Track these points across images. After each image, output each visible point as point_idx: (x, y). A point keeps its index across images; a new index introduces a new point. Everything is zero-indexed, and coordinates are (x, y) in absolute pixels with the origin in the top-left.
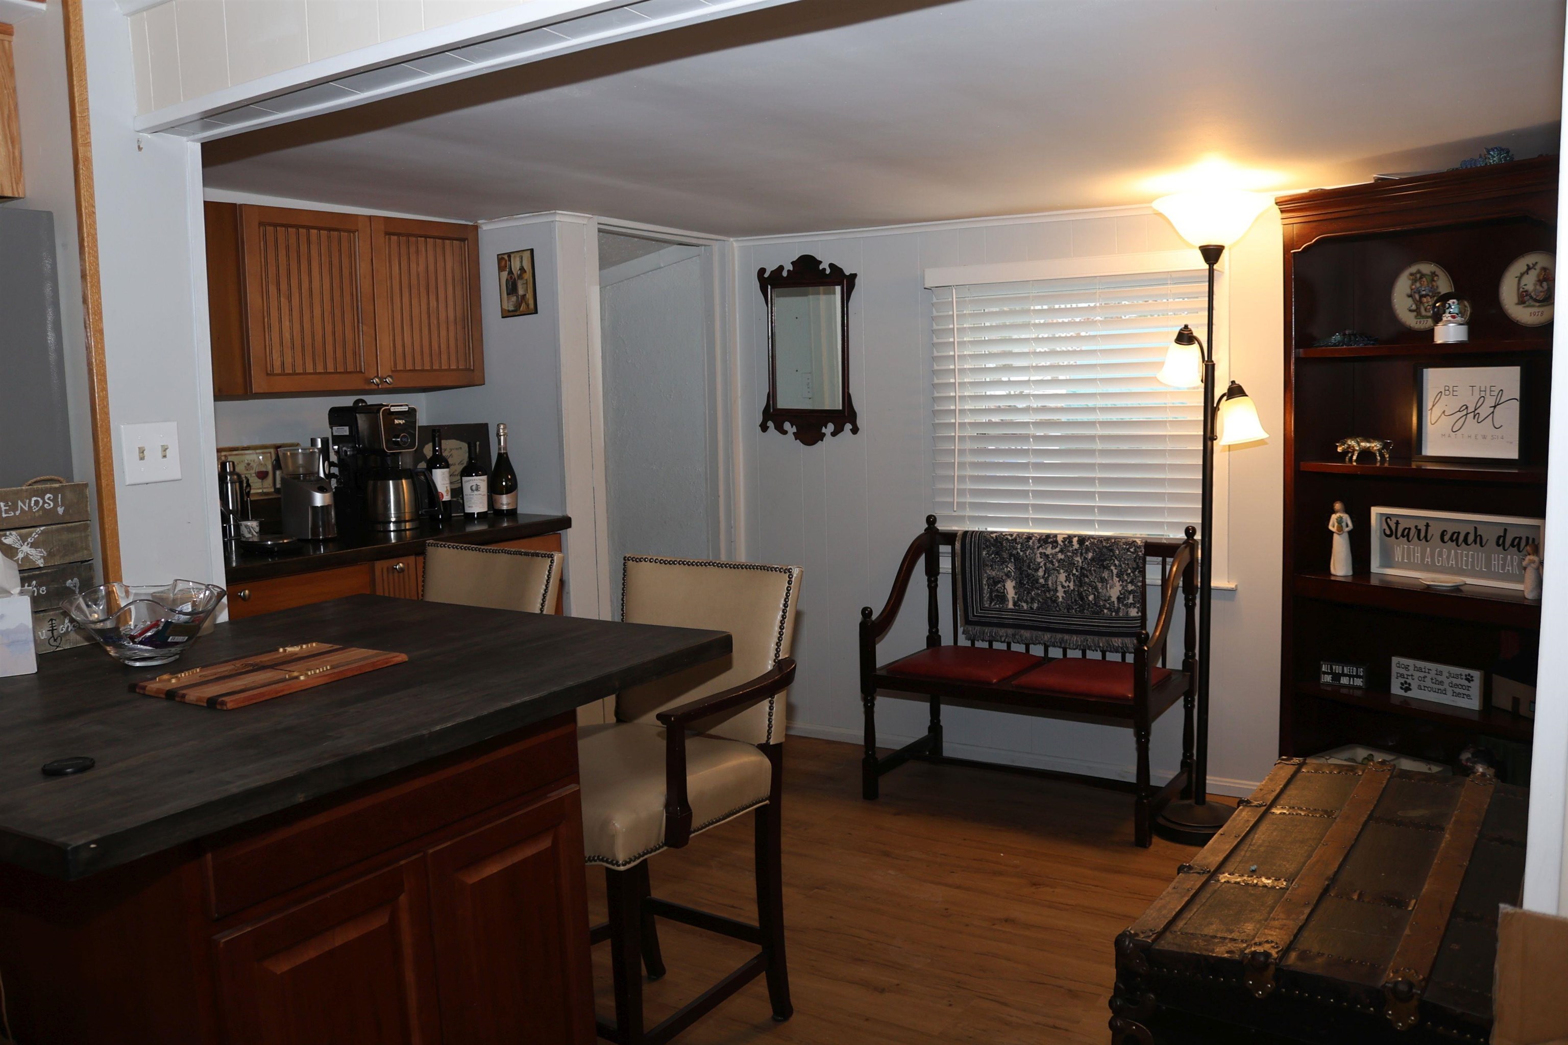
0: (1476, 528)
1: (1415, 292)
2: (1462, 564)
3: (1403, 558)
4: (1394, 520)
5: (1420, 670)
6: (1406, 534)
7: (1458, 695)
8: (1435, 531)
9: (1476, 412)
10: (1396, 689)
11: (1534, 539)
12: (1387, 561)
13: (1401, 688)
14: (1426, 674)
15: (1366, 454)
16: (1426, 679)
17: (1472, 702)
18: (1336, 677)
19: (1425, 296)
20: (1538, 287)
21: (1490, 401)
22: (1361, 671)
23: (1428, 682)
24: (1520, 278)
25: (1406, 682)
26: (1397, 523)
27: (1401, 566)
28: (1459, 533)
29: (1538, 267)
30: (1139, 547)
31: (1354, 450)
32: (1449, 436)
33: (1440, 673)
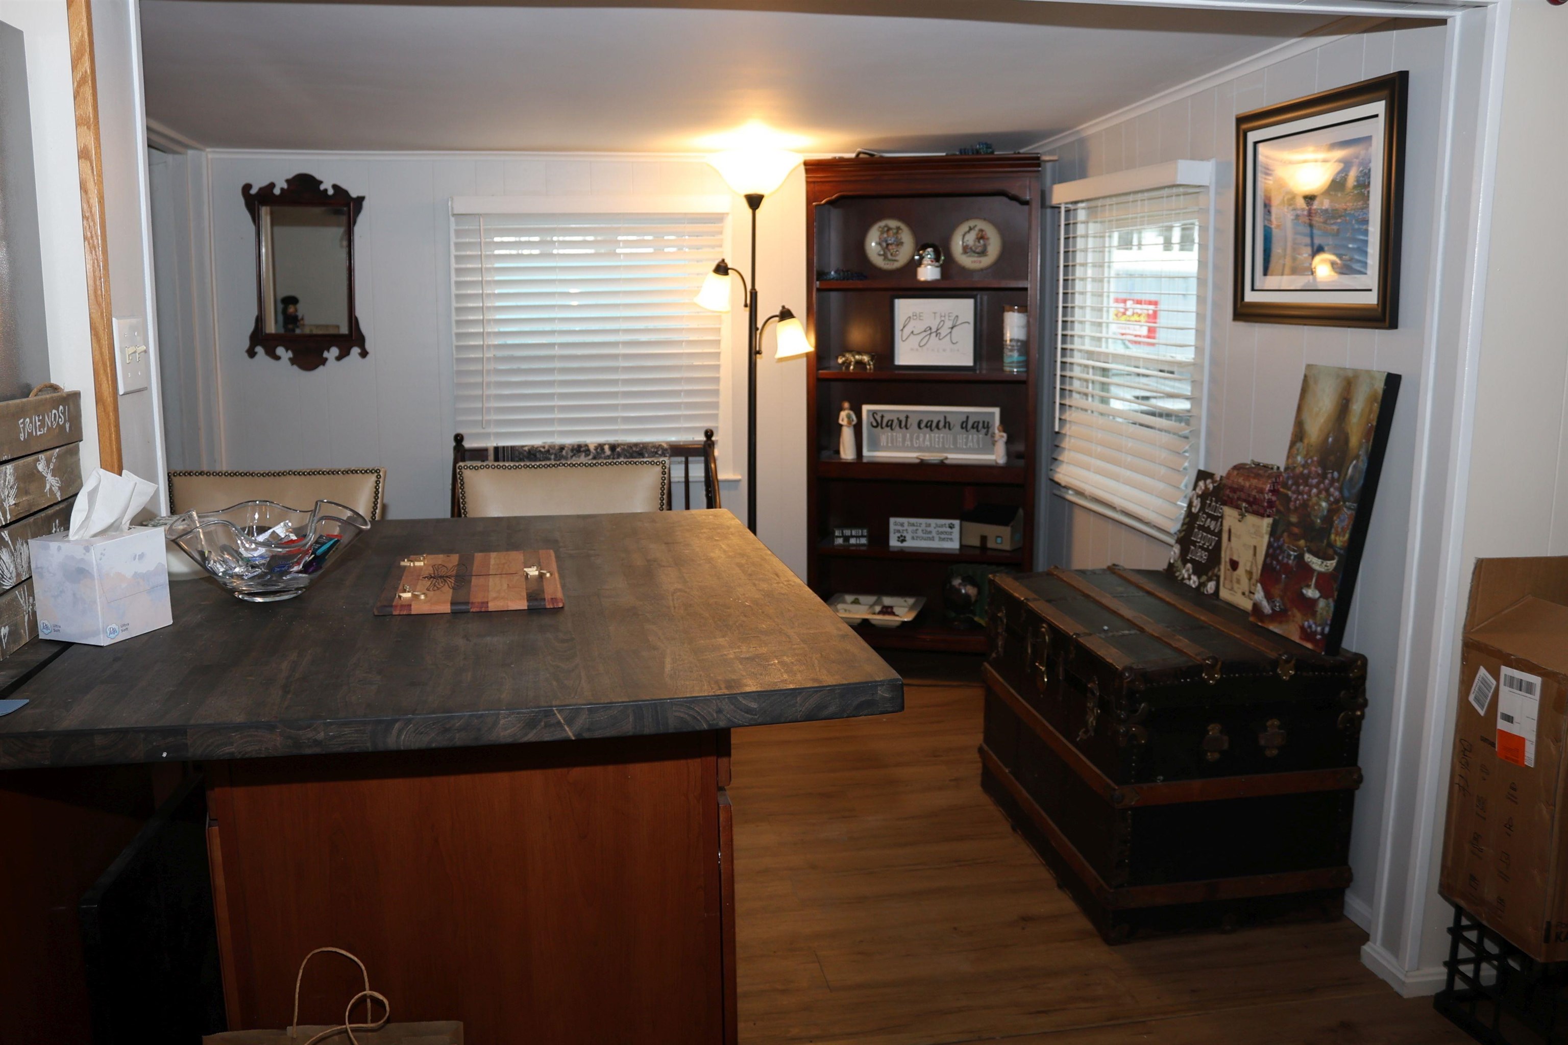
0: (945, 418)
1: (883, 241)
2: (935, 444)
3: (887, 443)
4: (880, 415)
5: (913, 525)
6: (890, 425)
7: (944, 539)
8: (913, 422)
9: (939, 331)
10: (894, 543)
11: (988, 423)
12: (874, 446)
13: (898, 541)
14: (918, 528)
15: (859, 363)
16: (918, 532)
17: (953, 545)
18: (846, 539)
19: (891, 244)
20: (977, 243)
21: (949, 324)
22: (865, 532)
23: (920, 533)
24: (964, 236)
25: (902, 536)
26: (882, 417)
27: (886, 449)
28: (932, 421)
29: (977, 229)
30: (666, 450)
31: (851, 362)
32: (917, 350)
33: (929, 525)
